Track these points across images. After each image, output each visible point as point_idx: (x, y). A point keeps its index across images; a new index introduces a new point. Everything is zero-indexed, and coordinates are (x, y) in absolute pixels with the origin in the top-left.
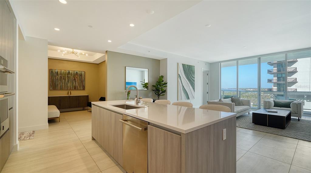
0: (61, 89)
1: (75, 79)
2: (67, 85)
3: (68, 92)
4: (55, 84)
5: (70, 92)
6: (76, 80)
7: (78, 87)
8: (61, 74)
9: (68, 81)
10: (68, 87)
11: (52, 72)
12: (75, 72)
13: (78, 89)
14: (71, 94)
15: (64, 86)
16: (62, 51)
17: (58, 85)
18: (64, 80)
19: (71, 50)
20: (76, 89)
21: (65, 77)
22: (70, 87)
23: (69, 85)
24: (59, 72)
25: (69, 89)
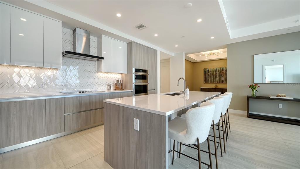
0: (211, 83)
1: (221, 75)
2: (215, 79)
3: (215, 85)
4: (207, 79)
5: (217, 85)
6: (223, 75)
7: (225, 81)
8: (211, 71)
9: (216, 77)
10: (216, 81)
11: (205, 70)
12: (222, 69)
13: (224, 82)
14: (217, 86)
15: (213, 81)
16: (202, 55)
17: (209, 80)
18: (213, 76)
19: (210, 52)
20: (222, 83)
21: (214, 73)
22: (218, 81)
23: (217, 79)
24: (209, 70)
25: (217, 82)
